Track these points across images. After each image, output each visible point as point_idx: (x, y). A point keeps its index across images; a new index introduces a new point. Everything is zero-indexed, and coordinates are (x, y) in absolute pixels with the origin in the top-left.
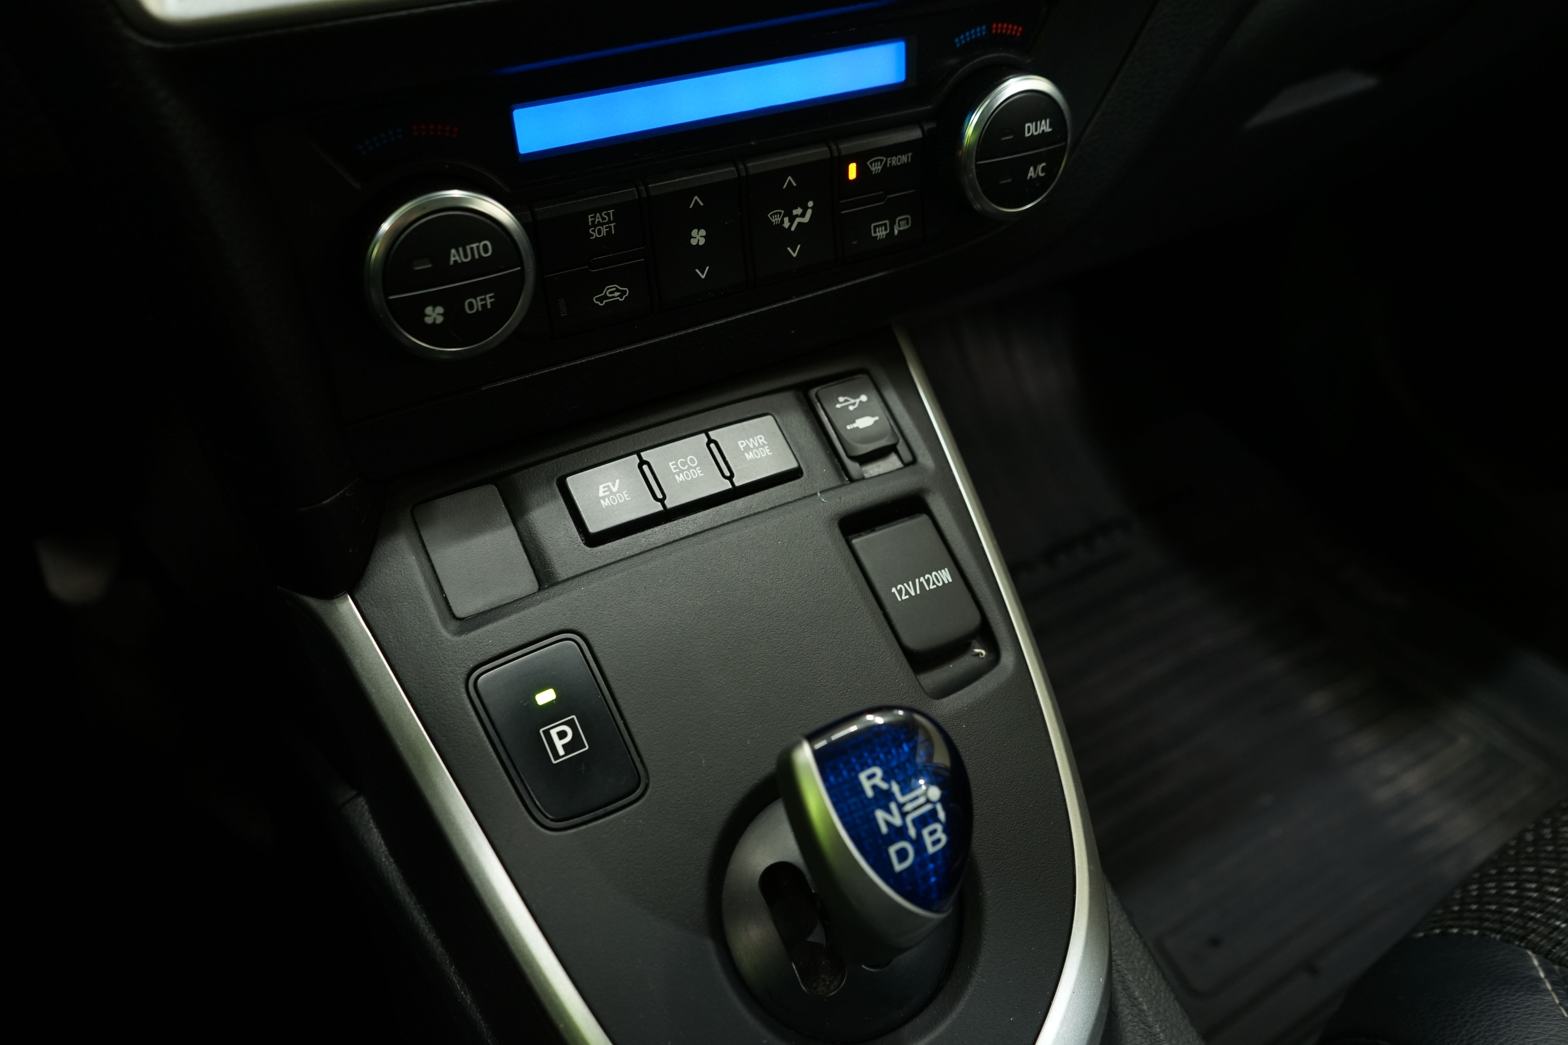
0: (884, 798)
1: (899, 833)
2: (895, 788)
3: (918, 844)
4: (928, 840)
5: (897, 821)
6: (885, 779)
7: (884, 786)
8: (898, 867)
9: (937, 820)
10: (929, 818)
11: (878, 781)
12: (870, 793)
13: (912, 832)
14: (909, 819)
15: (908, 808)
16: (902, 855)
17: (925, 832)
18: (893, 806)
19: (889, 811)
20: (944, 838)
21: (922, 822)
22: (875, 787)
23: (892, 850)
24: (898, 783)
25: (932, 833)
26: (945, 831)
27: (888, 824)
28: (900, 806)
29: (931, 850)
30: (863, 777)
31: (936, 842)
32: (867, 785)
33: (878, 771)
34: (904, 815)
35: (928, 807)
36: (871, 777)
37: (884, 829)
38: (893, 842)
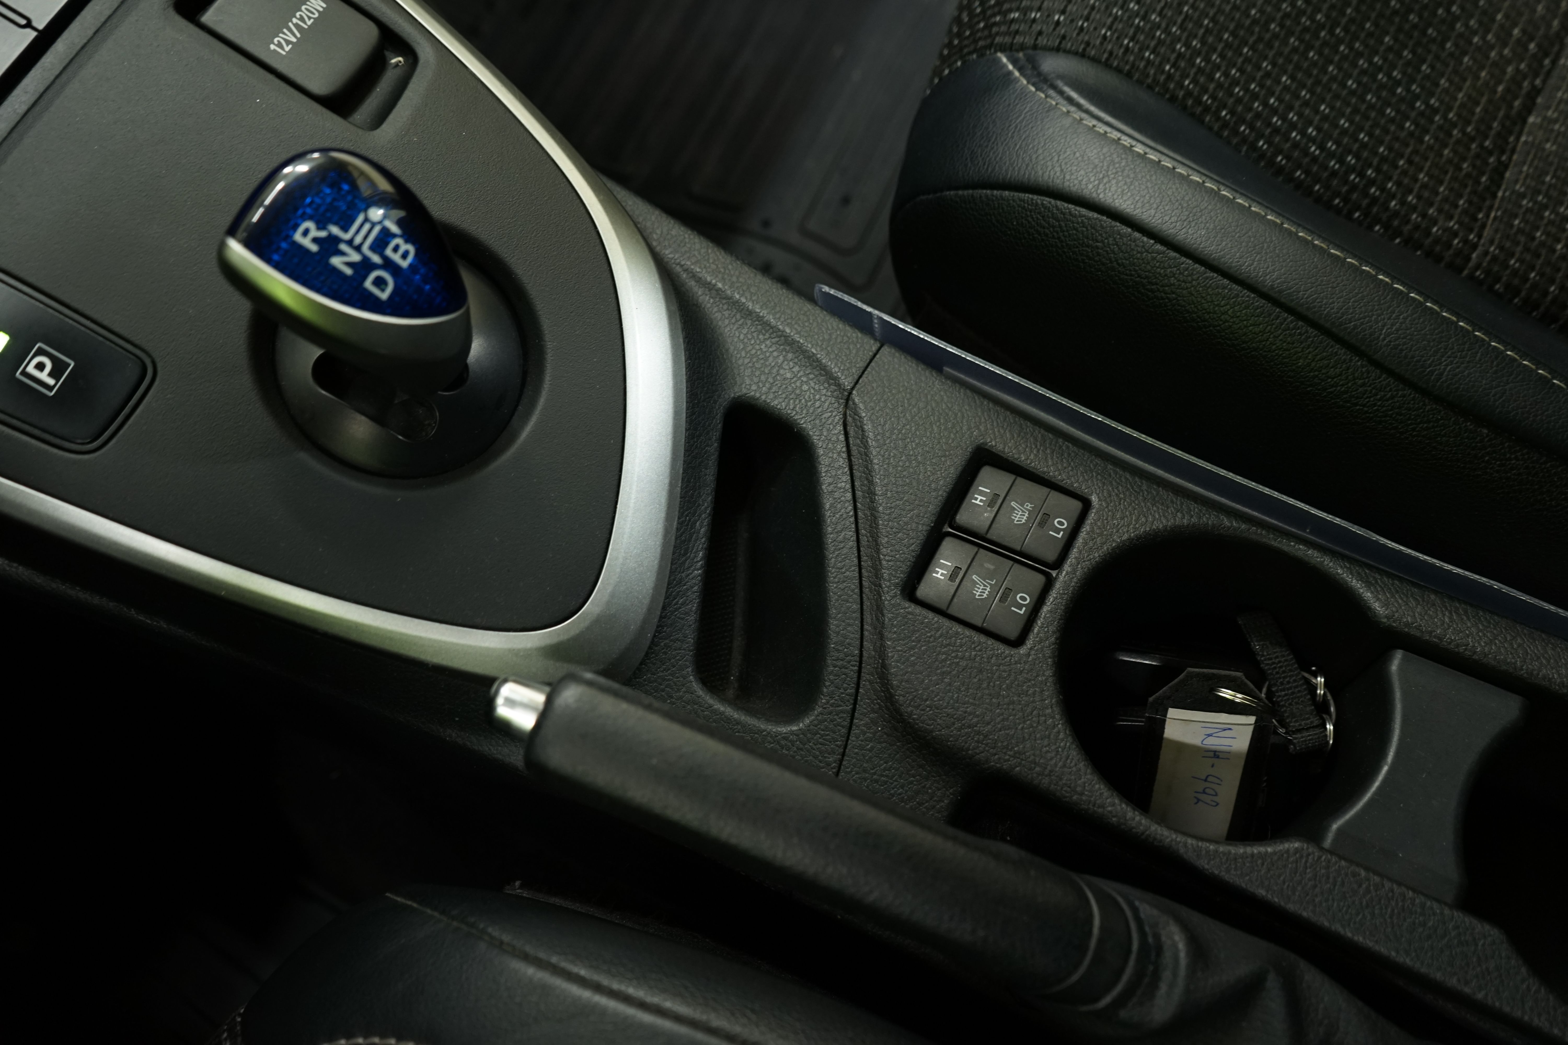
0: (330, 245)
1: (365, 267)
2: (335, 230)
3: (388, 265)
4: (396, 258)
5: (355, 257)
6: (321, 226)
7: (323, 234)
8: (384, 296)
9: (394, 236)
10: (385, 237)
11: (314, 233)
12: (314, 248)
13: (376, 259)
14: (365, 248)
15: (358, 240)
16: (380, 283)
17: (389, 252)
18: (343, 247)
19: (343, 254)
20: (411, 248)
21: (380, 244)
22: (315, 240)
23: (368, 284)
24: (336, 223)
25: (396, 249)
26: (407, 241)
27: (349, 264)
28: (350, 243)
29: (405, 264)
30: (298, 237)
31: (405, 256)
32: (306, 242)
33: (309, 224)
34: (358, 249)
35: (377, 229)
36: (306, 233)
37: (348, 271)
38: (365, 277)
